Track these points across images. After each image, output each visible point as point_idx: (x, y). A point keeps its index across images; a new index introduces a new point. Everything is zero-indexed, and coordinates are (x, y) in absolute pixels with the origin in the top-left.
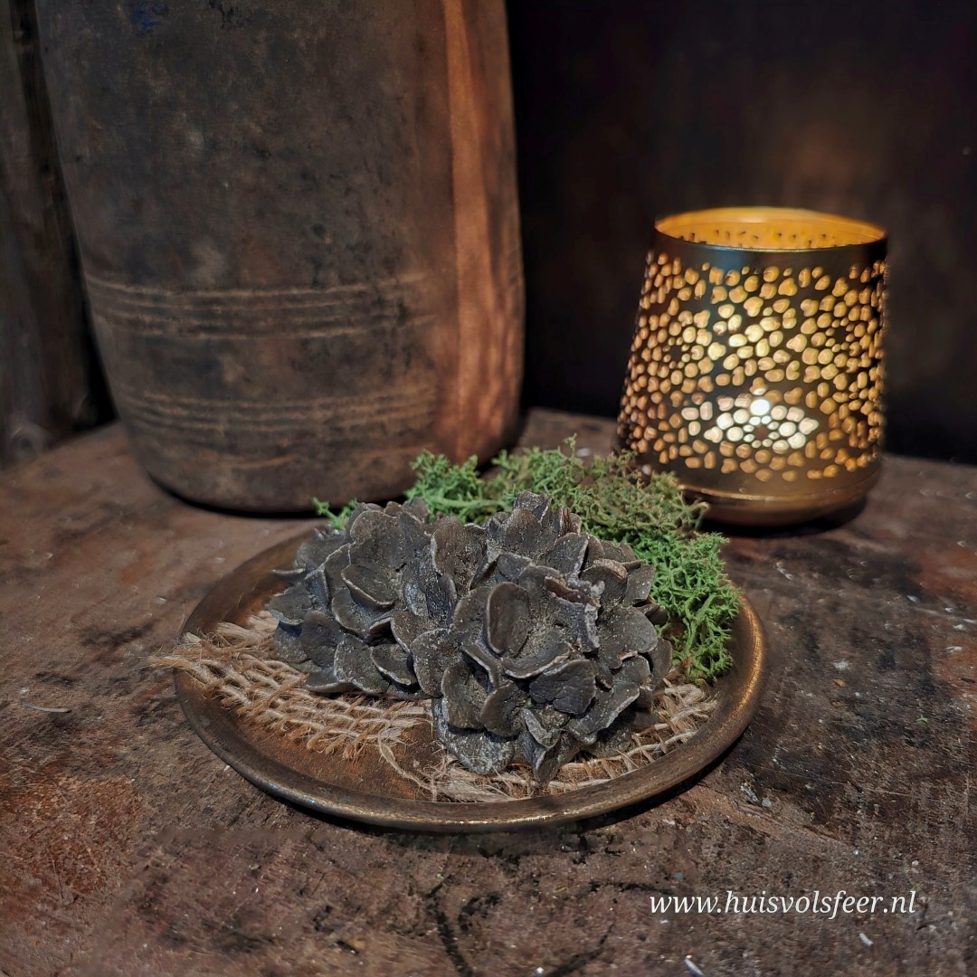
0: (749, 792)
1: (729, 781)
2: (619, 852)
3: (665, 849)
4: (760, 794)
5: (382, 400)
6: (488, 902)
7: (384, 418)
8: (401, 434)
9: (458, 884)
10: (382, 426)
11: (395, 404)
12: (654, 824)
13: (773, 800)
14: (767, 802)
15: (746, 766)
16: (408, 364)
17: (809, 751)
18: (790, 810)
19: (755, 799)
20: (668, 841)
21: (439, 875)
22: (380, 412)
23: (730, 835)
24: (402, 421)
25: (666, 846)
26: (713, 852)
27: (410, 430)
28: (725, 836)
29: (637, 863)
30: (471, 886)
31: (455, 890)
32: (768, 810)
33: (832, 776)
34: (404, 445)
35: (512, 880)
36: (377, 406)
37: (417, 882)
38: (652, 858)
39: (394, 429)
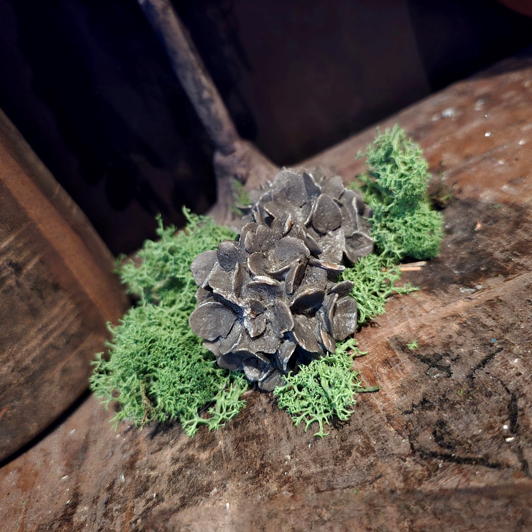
0: (466, 290)
1: (453, 294)
2: (458, 356)
3: (473, 337)
4: (472, 287)
5: (40, 330)
6: (441, 428)
7: (51, 340)
8: (68, 342)
9: (417, 435)
10: (53, 346)
11: (51, 327)
12: (453, 334)
13: (480, 284)
14: (479, 287)
15: (450, 283)
16: (42, 297)
17: (462, 259)
18: (490, 282)
19: (473, 290)
20: (469, 334)
21: (404, 441)
22: (45, 338)
23: (486, 309)
24: (63, 334)
25: (471, 336)
26: (490, 321)
27: (72, 335)
28: (485, 312)
29: (471, 353)
30: (424, 430)
31: (420, 438)
32: (484, 289)
33: (484, 258)
34: (75, 347)
35: (436, 409)
36: (40, 337)
37: (399, 454)
38: (474, 345)
39: (61, 342)
